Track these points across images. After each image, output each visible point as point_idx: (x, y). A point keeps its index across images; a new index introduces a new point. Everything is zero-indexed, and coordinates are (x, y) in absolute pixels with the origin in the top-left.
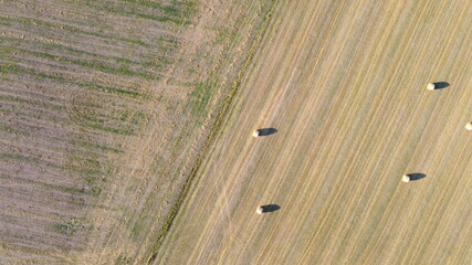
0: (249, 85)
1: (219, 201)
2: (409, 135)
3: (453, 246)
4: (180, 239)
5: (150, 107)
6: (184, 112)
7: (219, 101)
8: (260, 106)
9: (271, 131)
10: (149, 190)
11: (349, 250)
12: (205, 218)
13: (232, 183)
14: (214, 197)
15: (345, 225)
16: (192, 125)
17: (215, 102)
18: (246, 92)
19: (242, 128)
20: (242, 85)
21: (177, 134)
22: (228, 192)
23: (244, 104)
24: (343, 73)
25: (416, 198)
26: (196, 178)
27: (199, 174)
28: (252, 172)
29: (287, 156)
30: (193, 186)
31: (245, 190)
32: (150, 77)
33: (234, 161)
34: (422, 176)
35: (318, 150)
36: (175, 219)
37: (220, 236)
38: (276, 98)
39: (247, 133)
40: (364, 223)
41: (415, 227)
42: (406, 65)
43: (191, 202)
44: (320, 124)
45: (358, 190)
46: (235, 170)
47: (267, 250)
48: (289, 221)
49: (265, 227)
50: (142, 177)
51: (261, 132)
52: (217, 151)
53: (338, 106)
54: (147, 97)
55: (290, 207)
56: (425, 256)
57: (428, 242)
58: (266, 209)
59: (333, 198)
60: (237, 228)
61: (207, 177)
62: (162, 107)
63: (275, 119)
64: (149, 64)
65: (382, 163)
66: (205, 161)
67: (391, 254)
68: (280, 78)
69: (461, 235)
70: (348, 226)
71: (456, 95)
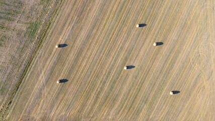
0: (55, 24)
1: (40, 77)
2: (128, 48)
3: (147, 100)
4: (23, 94)
5: (9, 33)
6: (25, 36)
7: (41, 31)
8: (60, 33)
9: (65, 45)
10: (8, 72)
11: (99, 100)
12: (34, 85)
13: (47, 69)
14: (38, 75)
15: (98, 89)
16: (29, 42)
17: (39, 31)
18: (53, 27)
19: (51, 44)
20: (52, 24)
21: (22, 46)
22: (45, 73)
23: (52, 33)
24: (98, 19)
25: (130, 77)
26: (30, 67)
27: (31, 65)
28: (55, 64)
29: (72, 57)
30: (28, 70)
31: (52, 72)
32: (10, 19)
33: (47, 58)
34: (134, 67)
35: (86, 54)
36: (20, 85)
37: (41, 93)
38: (67, 30)
39: (53, 46)
40: (106, 88)
41: (130, 91)
42: (127, 15)
43: (27, 78)
44: (87, 43)
45: (104, 73)
46: (48, 63)
47: (62, 100)
48: (72, 87)
49: (61, 90)
50: (5, 66)
51: (60, 46)
52: (40, 55)
53: (95, 34)
54: (8, 29)
55: (73, 80)
56: (134, 104)
57: (136, 97)
58: (61, 81)
59: (92, 77)
60: (48, 90)
61: (35, 66)
62: (15, 33)
63: (67, 40)
64: (9, 14)
65: (115, 61)
66: (34, 59)
67: (118, 103)
68: (69, 21)
69: (151, 95)
70: (99, 90)
71: (150, 30)
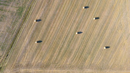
0: (34, 8)
1: (25, 40)
2: (78, 21)
3: (90, 52)
4: (15, 50)
5: (6, 13)
6: (16, 15)
7: (25, 12)
8: (37, 13)
9: (40, 20)
10: (6, 37)
11: (61, 53)
12: (22, 45)
13: (29, 35)
14: (24, 38)
15: (60, 46)
16: (18, 18)
17: (24, 12)
18: (33, 9)
19: (32, 19)
20: (32, 7)
21: (14, 21)
22: (28, 37)
23: (32, 13)
24: (60, 4)
25: (80, 39)
26: (19, 33)
27: (20, 32)
28: (34, 31)
29: (44, 27)
30: (18, 35)
31: (32, 37)
32: (6, 5)
33: (30, 28)
34: (82, 32)
35: (52, 25)
36: (13, 45)
37: (26, 49)
38: (41, 11)
39: (33, 21)
40: (65, 46)
41: (80, 47)
42: (77, 2)
43: (18, 40)
44: (53, 18)
45: (64, 37)
46: (30, 31)
47: (39, 53)
48: (45, 46)
49: (38, 47)
50: (4, 33)
51: (37, 21)
52: (25, 26)
53: (58, 13)
54: (5, 11)
55: (45, 41)
56: (82, 55)
57: (83, 51)
58: (38, 42)
59: (57, 39)
60: (30, 47)
61: (22, 33)
62: (10, 13)
63: (41, 17)
64: (6, 2)
65: (70, 29)
66: (21, 29)
67: (73, 54)
68: (42, 5)
69: (92, 49)
70: (61, 47)
71: (91, 10)
